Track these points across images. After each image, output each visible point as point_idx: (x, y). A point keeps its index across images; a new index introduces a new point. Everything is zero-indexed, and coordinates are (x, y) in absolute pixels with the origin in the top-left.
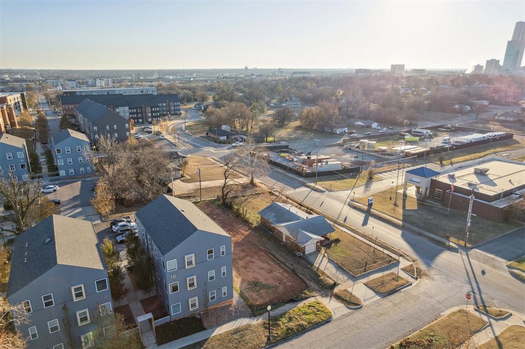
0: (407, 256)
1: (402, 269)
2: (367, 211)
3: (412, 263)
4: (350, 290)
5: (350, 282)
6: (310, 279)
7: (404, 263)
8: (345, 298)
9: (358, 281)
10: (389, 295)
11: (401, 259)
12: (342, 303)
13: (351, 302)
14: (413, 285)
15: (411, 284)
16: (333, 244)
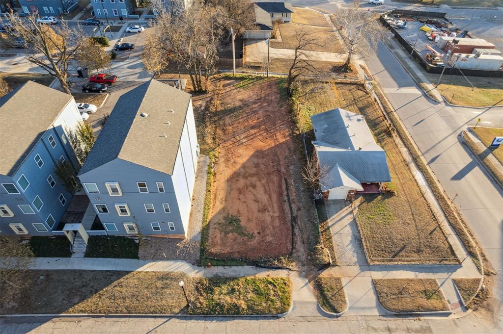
0: (485, 260)
1: (454, 281)
2: (480, 155)
3: (482, 277)
4: (344, 281)
5: (356, 269)
6: (306, 240)
7: (467, 271)
8: (326, 293)
9: (368, 273)
10: (397, 316)
11: (468, 262)
12: (317, 297)
13: (328, 302)
14: (452, 317)
15: (448, 315)
16: (380, 196)
